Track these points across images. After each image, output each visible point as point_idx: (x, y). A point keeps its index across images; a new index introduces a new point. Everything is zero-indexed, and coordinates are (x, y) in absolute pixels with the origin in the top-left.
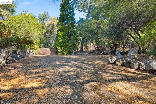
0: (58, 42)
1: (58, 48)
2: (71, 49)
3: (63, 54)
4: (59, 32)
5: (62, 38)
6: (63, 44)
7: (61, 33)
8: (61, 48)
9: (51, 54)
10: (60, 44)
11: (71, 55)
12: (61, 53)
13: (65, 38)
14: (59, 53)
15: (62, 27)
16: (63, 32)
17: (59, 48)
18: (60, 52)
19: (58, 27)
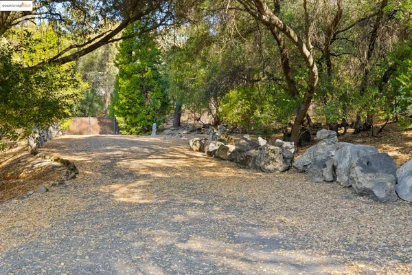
0: (117, 104)
1: (117, 118)
2: (149, 121)
3: (131, 134)
4: (120, 80)
5: (126, 93)
6: (130, 109)
7: (124, 83)
8: (126, 119)
9: (100, 133)
10: (123, 109)
11: (150, 135)
12: (125, 132)
13: (135, 96)
14: (121, 131)
15: (127, 69)
16: (128, 81)
17: (120, 119)
18: (123, 129)
19: (117, 65)
